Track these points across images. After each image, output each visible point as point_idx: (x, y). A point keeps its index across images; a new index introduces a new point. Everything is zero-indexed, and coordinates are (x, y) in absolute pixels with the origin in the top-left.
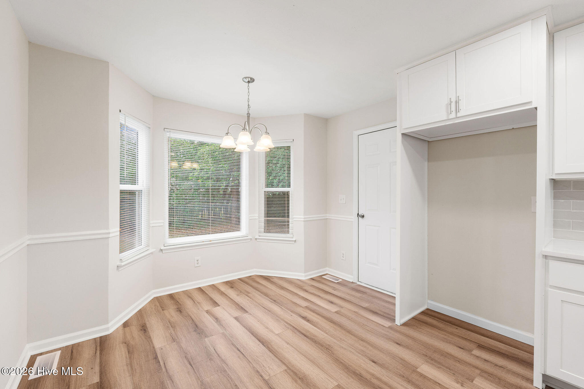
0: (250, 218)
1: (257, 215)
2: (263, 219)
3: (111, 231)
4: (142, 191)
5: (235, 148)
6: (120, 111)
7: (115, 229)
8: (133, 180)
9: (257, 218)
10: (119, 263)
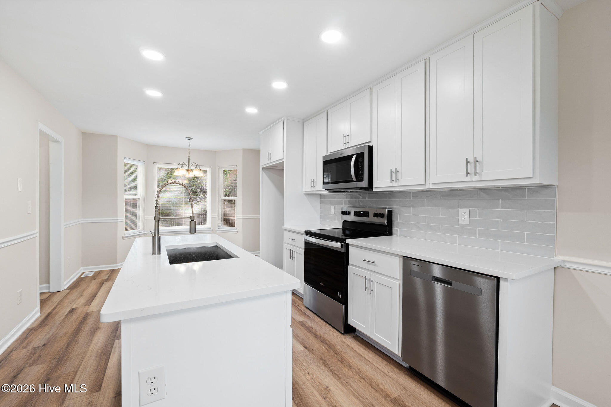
0: (212, 216)
1: (217, 215)
2: (221, 217)
3: (119, 219)
4: (140, 199)
5: (185, 175)
6: (124, 158)
7: (121, 218)
8: (136, 193)
9: (217, 216)
10: (123, 235)
